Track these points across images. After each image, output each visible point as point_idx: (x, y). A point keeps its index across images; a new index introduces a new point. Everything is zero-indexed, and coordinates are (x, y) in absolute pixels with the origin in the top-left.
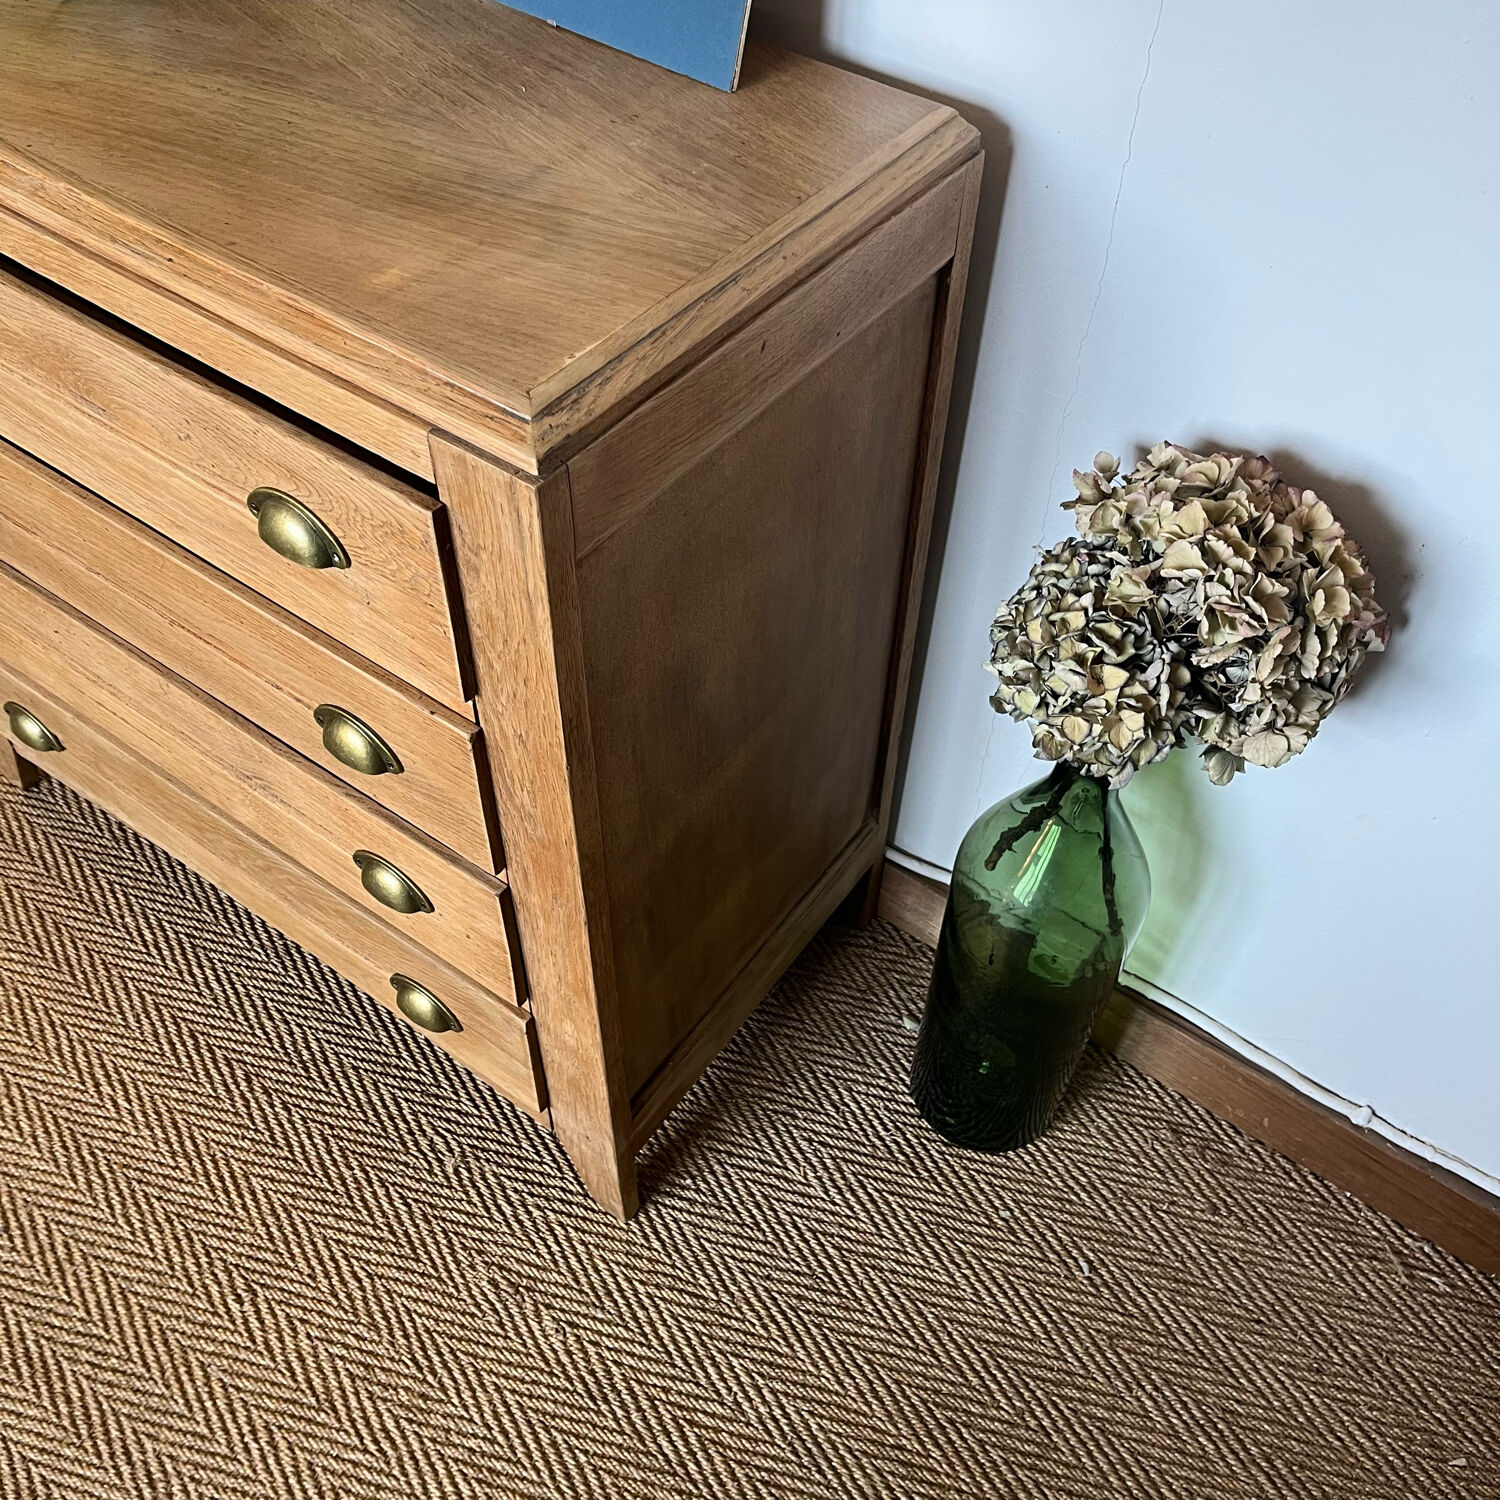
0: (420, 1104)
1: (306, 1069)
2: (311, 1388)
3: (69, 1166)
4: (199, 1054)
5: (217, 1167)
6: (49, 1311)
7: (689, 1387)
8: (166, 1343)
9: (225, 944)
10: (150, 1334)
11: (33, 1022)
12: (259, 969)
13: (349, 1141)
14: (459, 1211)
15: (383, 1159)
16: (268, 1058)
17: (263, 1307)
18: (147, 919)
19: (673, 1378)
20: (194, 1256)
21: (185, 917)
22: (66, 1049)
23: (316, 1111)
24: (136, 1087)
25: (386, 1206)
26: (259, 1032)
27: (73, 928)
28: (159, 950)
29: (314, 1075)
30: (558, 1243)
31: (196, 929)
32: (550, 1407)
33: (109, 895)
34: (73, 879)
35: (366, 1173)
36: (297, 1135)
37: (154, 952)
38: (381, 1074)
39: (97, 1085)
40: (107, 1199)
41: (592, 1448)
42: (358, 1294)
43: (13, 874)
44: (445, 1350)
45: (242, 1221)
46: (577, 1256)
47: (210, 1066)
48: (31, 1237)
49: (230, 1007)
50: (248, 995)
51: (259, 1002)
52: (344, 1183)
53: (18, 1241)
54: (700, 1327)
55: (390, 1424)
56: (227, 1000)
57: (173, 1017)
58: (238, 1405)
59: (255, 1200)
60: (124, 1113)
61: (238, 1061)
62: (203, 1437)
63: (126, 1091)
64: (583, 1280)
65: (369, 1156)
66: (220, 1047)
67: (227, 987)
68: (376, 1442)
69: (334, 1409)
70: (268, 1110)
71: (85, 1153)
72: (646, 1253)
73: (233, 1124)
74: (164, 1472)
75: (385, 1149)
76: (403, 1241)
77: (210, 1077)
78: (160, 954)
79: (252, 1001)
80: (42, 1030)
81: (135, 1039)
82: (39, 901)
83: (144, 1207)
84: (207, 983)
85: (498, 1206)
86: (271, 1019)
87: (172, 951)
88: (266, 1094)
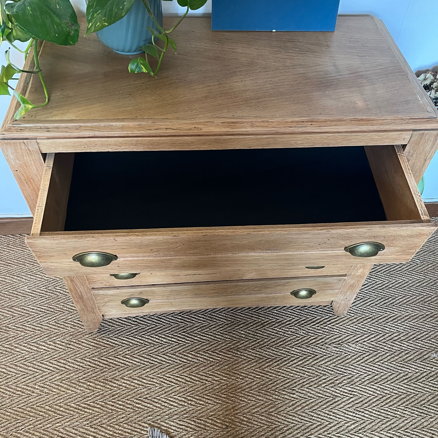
0: (279, 326)
1: (247, 339)
2: (328, 396)
3: (223, 401)
4: (221, 355)
5: (255, 374)
6: (258, 432)
7: (387, 335)
8: (290, 415)
9: (194, 327)
10: (285, 417)
11: (173, 380)
12: (210, 326)
13: (274, 345)
14: (312, 340)
15: (285, 343)
16: (236, 343)
17: (300, 391)
18: (168, 336)
19: (383, 336)
20: (274, 394)
21: (177, 329)
22: (189, 379)
23: (260, 345)
24: (216, 373)
25: (298, 351)
26: (227, 339)
27: (153, 352)
28: (181, 341)
29: (250, 338)
30: (337, 330)
31: (183, 329)
32: (371, 360)
33: (153, 339)
34: (138, 342)
35: (286, 348)
36: (263, 353)
37: (181, 342)
38: (263, 326)
39: (206, 380)
40: (241, 400)
41: (386, 360)
42: (314, 372)
43: (121, 353)
44: (342, 367)
45: (274, 379)
46: (343, 329)
47: (226, 355)
48: (235, 423)
49: (214, 340)
50: (215, 334)
51: (219, 333)
53: (233, 426)
54: (377, 323)
55: (350, 389)
56: (211, 339)
57: (204, 352)
58: (319, 413)
59: (271, 373)
60: (220, 381)
61: (230, 349)
62: (320, 425)
63: (215, 376)
64: (349, 332)
65: (282, 345)
66: (223, 350)
67: (207, 336)
68: (351, 394)
69: (336, 396)
70: (250, 353)
72: (353, 318)
73: (246, 362)
75: (283, 340)
76: (309, 354)
77: (229, 357)
78: (183, 341)
79: (217, 334)
80: (177, 380)
81: (202, 364)
82: (136, 353)
83: (250, 395)
84: (202, 339)
85: (318, 332)
86: (226, 335)
87: (184, 338)
88: (245, 350)
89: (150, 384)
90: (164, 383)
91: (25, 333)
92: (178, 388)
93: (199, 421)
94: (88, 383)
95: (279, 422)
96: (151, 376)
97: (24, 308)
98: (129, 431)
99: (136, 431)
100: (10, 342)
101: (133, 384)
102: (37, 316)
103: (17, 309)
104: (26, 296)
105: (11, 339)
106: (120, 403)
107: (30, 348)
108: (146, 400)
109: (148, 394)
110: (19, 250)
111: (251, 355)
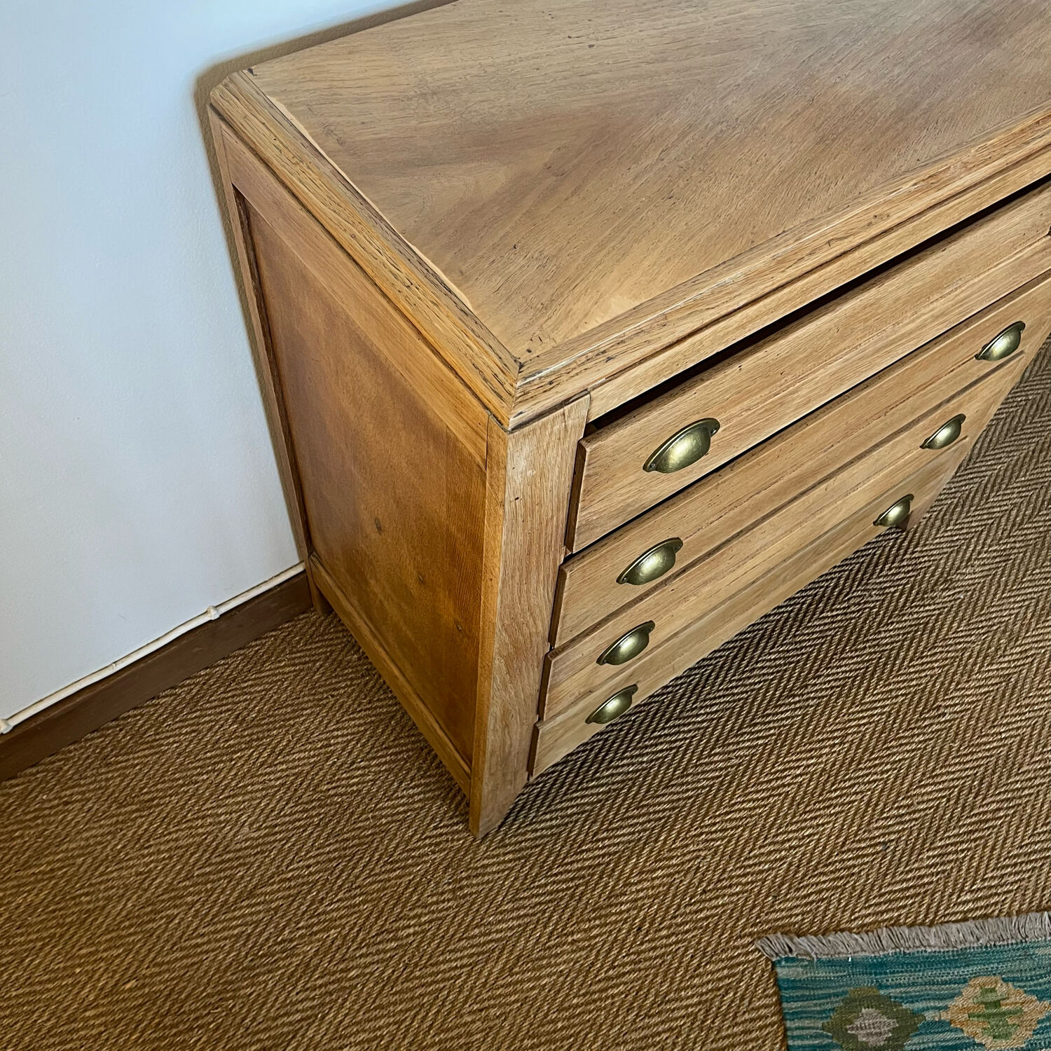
0: (825, 606)
1: (791, 663)
2: (997, 684)
3: (843, 804)
4: (769, 722)
5: (855, 720)
7: (1003, 520)
8: (966, 755)
9: (680, 699)
10: (959, 763)
11: (724, 825)
12: (707, 680)
13: (846, 646)
14: (899, 599)
15: (860, 631)
16: (779, 683)
17: (948, 703)
18: (646, 747)
19: (998, 526)
20: (913, 736)
21: (651, 722)
22: (751, 805)
23: (822, 661)
24: (788, 762)
25: (892, 633)
26: (757, 686)
27: (644, 796)
28: (676, 741)
29: (795, 659)
30: (923, 557)
31: (663, 715)
32: (1012, 578)
33: (620, 770)
34: (598, 794)
35: (868, 641)
36: (838, 673)
37: (678, 744)
38: (801, 623)
39: (784, 785)
40: (869, 782)
41: (1032, 565)
42: (944, 655)
43: (582, 836)
44: (979, 619)
45: (893, 709)
46: (931, 550)
47: (780, 717)
48: (891, 829)
49: (734, 701)
50: (727, 689)
51: (734, 684)
52: (875, 653)
53: (893, 837)
54: (973, 509)
55: (1018, 649)
56: (729, 702)
57: (736, 736)
58: (1005, 721)
59: (879, 701)
60: (807, 770)
61: (778, 700)
62: (1022, 740)
63: (791, 768)
64: (945, 550)
65: (857, 638)
66: (766, 710)
67: (718, 701)
68: (1027, 657)
69: (1009, 675)
70: (817, 687)
71: (834, 795)
72: (932, 520)
73: (825, 708)
74: (1040, 761)
75: (854, 628)
76: (914, 628)
77: (787, 718)
78: (681, 740)
79: (732, 688)
80: (731, 820)
81: (750, 761)
82: (614, 818)
83: (877, 762)
84: (712, 713)
85: (898, 580)
86: (749, 678)
87: (679, 732)
88: (806, 686)
89: (689, 861)
90: (713, 840)
91: (335, 928)
92: (746, 834)
93: (831, 868)
94: (570, 939)
95: (958, 779)
96: (678, 844)
97: (284, 876)
98: (726, 972)
99: (738, 965)
100: (320, 969)
101: (657, 882)
102: (331, 874)
103: (269, 889)
104: (264, 848)
105: (315, 961)
106: (664, 933)
107: (378, 952)
108: (709, 895)
109: (701, 881)
110: (146, 756)
111: (822, 690)
